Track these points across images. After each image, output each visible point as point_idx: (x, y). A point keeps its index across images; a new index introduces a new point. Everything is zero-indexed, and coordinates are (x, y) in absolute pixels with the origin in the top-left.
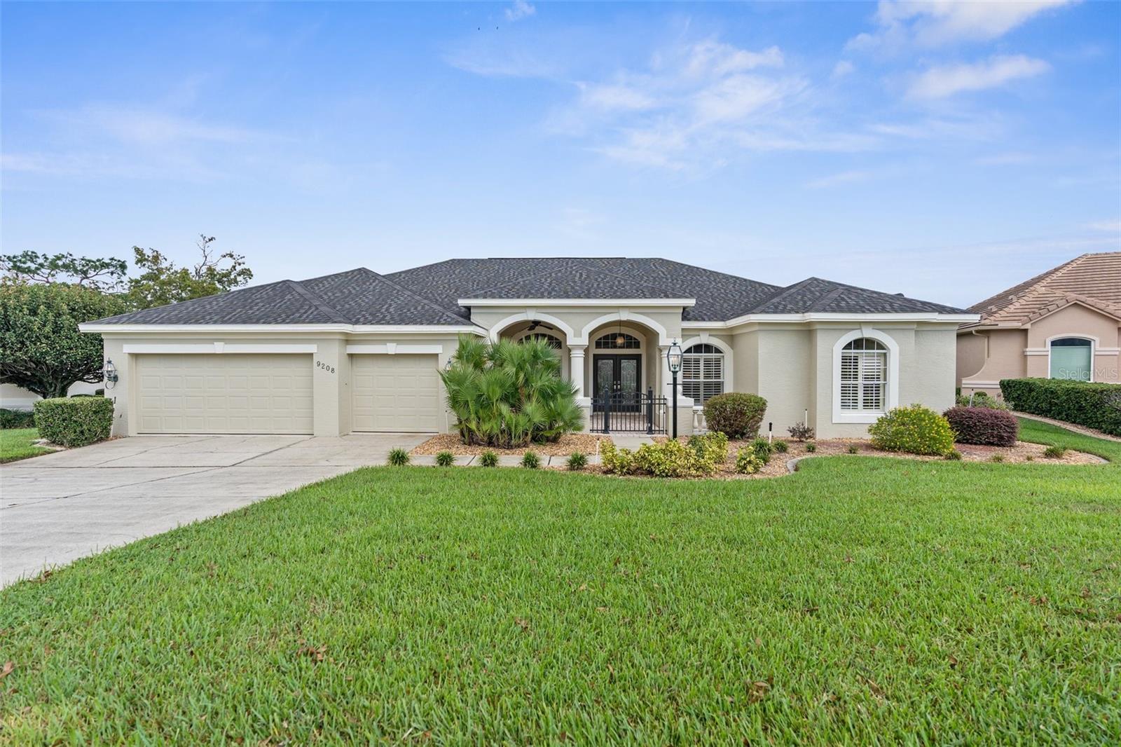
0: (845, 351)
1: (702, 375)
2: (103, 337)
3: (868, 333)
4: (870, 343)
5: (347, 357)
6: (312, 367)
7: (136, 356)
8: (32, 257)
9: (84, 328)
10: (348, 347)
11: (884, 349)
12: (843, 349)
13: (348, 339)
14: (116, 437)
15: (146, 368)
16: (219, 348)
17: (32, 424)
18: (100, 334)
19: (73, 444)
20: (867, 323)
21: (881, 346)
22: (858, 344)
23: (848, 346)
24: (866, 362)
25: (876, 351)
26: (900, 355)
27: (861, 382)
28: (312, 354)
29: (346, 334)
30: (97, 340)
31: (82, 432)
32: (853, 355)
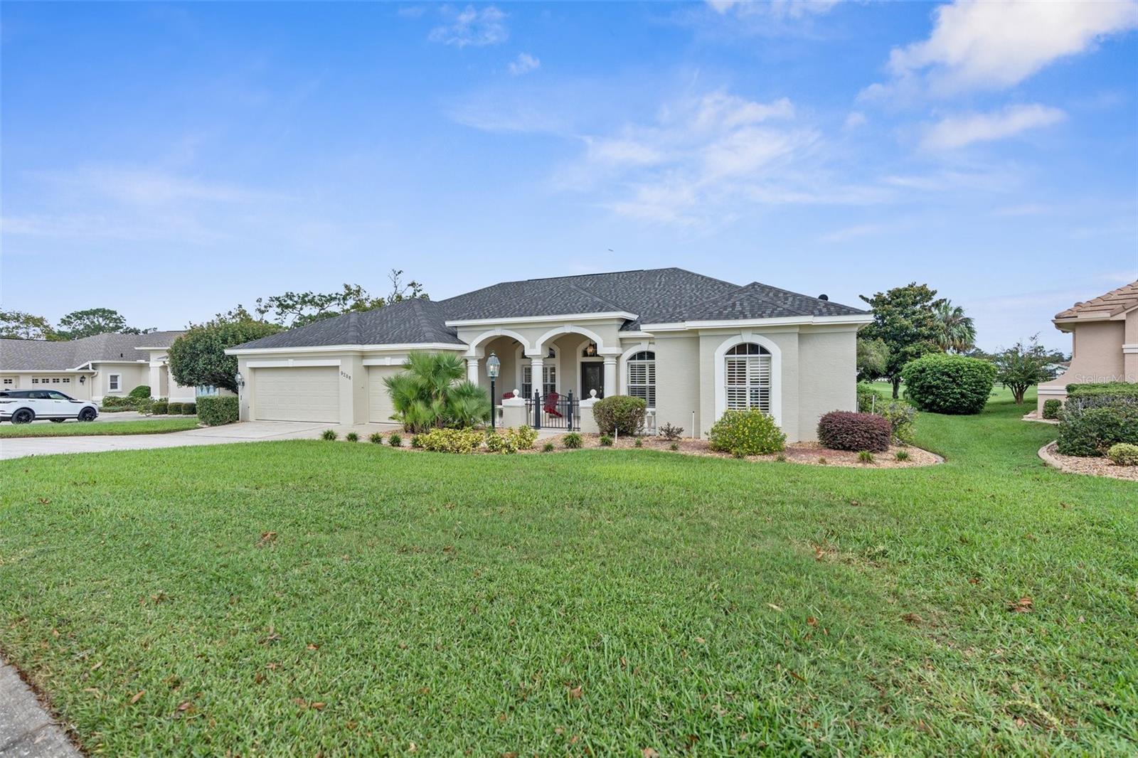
0: (727, 356)
1: (647, 380)
2: (238, 357)
3: (748, 338)
4: (754, 349)
5: (364, 369)
6: (338, 375)
7: (254, 369)
8: (290, 296)
9: (228, 352)
10: (364, 361)
11: (768, 353)
12: (726, 354)
13: (363, 355)
14: (242, 421)
15: (261, 377)
16: (291, 363)
17: (194, 412)
18: (236, 355)
19: (213, 424)
20: (747, 328)
21: (764, 351)
22: (741, 349)
23: (731, 352)
24: (753, 366)
25: (759, 355)
26: (782, 359)
27: (748, 385)
28: (338, 367)
29: (362, 352)
30: (234, 359)
31: (217, 417)
32: (736, 360)
